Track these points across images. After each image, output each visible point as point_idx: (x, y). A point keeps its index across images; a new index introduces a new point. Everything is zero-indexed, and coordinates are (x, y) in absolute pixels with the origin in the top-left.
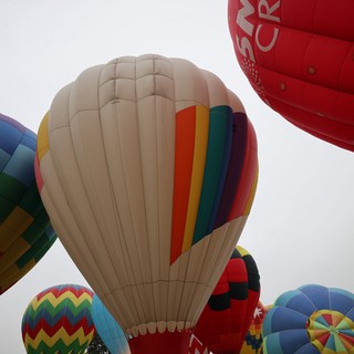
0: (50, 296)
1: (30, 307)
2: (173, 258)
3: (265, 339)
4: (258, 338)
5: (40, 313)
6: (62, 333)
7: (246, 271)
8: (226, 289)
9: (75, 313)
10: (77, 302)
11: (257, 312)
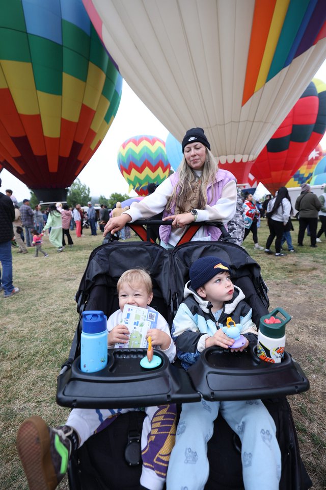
0: (131, 145)
1: (120, 155)
2: (245, 100)
3: (314, 178)
4: (306, 175)
5: (129, 158)
6: (147, 171)
7: (316, 112)
8: (287, 132)
9: (154, 157)
10: (153, 149)
11: (313, 154)
